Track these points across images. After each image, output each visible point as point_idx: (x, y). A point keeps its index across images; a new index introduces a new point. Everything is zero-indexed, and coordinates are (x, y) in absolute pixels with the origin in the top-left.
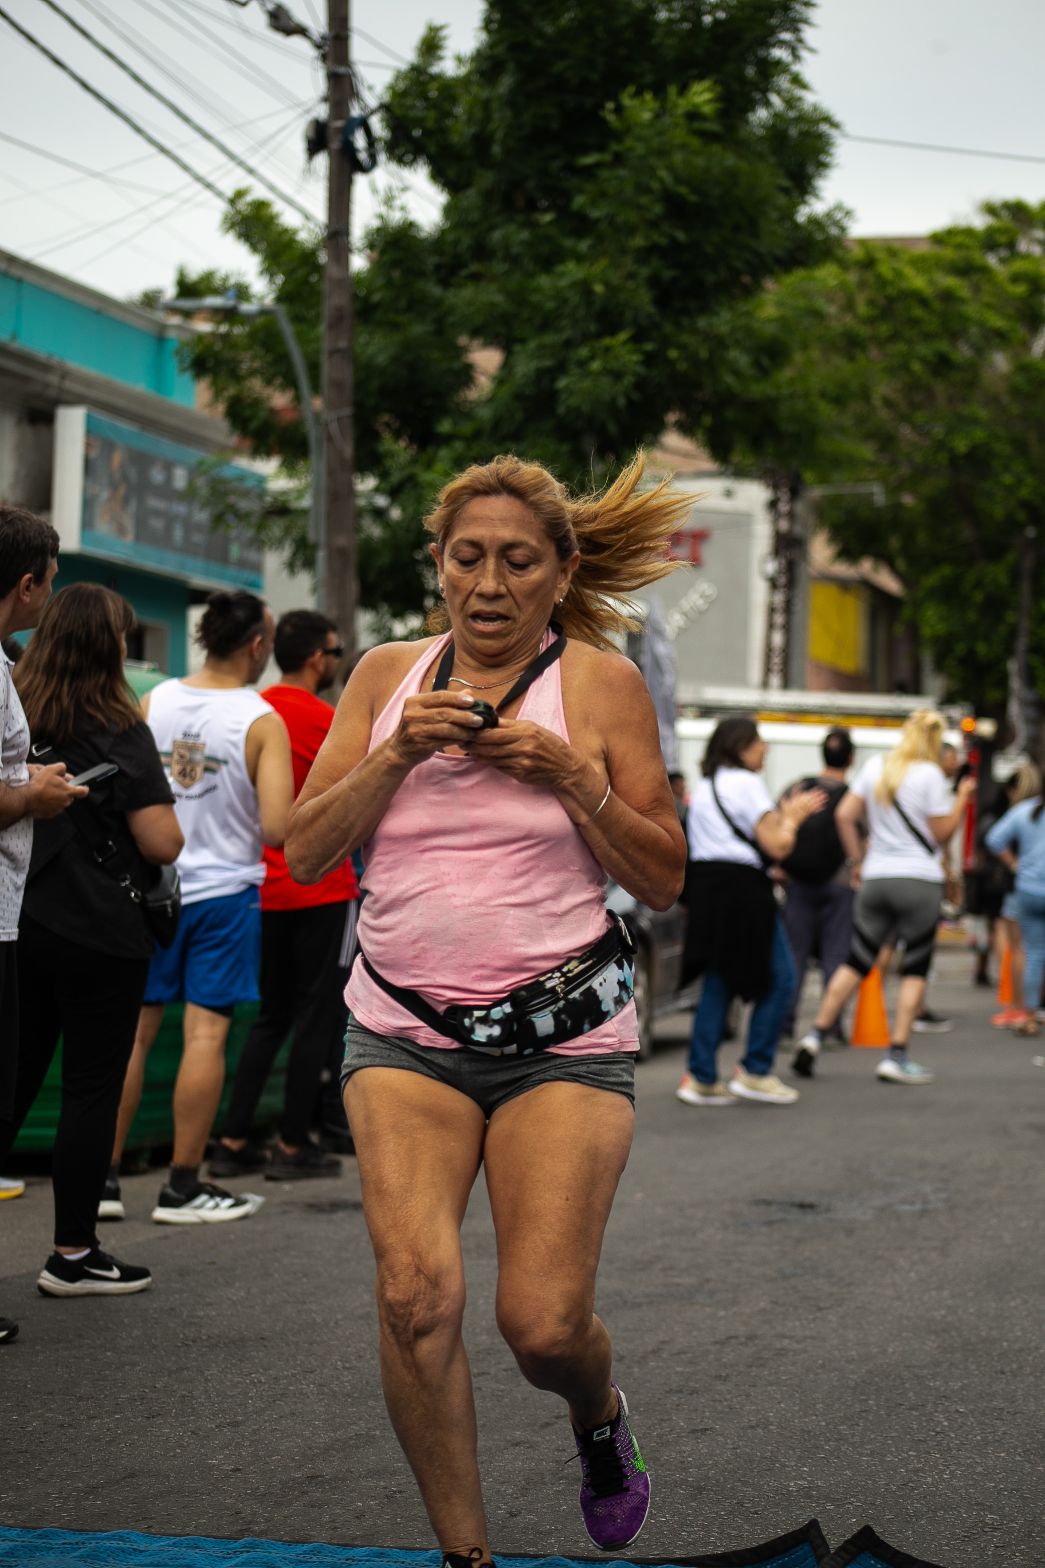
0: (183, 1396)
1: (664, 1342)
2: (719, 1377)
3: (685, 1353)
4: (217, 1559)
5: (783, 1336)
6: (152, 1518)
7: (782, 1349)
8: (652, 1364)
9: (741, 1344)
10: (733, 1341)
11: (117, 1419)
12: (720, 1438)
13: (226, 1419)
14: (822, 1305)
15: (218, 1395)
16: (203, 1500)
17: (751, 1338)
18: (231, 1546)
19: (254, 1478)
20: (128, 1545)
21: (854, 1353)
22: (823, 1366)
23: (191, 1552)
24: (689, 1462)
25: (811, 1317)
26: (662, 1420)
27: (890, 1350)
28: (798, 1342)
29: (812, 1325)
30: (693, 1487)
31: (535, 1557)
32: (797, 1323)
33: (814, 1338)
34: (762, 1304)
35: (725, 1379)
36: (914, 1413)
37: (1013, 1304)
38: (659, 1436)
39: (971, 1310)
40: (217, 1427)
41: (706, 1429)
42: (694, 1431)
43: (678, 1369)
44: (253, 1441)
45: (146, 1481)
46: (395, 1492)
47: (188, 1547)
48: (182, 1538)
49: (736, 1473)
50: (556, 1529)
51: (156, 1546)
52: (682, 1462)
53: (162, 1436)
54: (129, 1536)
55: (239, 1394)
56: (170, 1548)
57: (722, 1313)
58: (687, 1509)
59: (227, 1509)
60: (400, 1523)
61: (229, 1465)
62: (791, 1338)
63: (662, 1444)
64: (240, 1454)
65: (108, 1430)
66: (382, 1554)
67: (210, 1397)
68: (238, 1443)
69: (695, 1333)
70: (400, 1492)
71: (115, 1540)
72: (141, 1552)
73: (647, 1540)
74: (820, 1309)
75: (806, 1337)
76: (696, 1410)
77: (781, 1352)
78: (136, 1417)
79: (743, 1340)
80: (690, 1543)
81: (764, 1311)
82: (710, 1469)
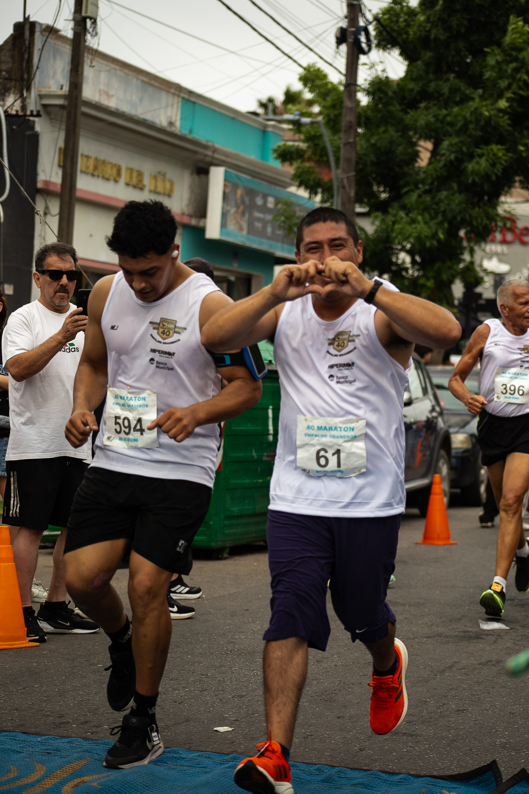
0: (220, 680)
1: (455, 663)
3: (464, 669)
4: (218, 764)
6: (192, 743)
9: (493, 665)
10: (489, 663)
11: (187, 691)
12: (470, 715)
13: (237, 693)
15: (236, 681)
16: (218, 735)
18: (225, 758)
19: (243, 725)
20: (178, 755)
23: (206, 761)
24: (452, 727)
26: (444, 704)
30: (450, 740)
31: (366, 770)
38: (441, 712)
40: (232, 697)
41: (464, 710)
42: (458, 711)
43: (459, 677)
44: (247, 706)
45: (193, 724)
46: (308, 735)
47: (206, 757)
48: (203, 753)
49: (473, 733)
50: (380, 759)
51: (191, 755)
52: (448, 727)
53: (206, 701)
54: (178, 751)
55: (246, 681)
56: (197, 758)
57: (488, 648)
58: (445, 751)
59: (228, 740)
60: (307, 752)
61: (234, 717)
63: (441, 716)
64: (240, 712)
65: (181, 697)
66: (294, 765)
67: (232, 682)
68: (240, 706)
69: (472, 658)
70: (311, 736)
71: (172, 753)
72: (184, 758)
73: (421, 766)
76: (462, 700)
78: (195, 691)
80: (442, 769)
82: (461, 731)
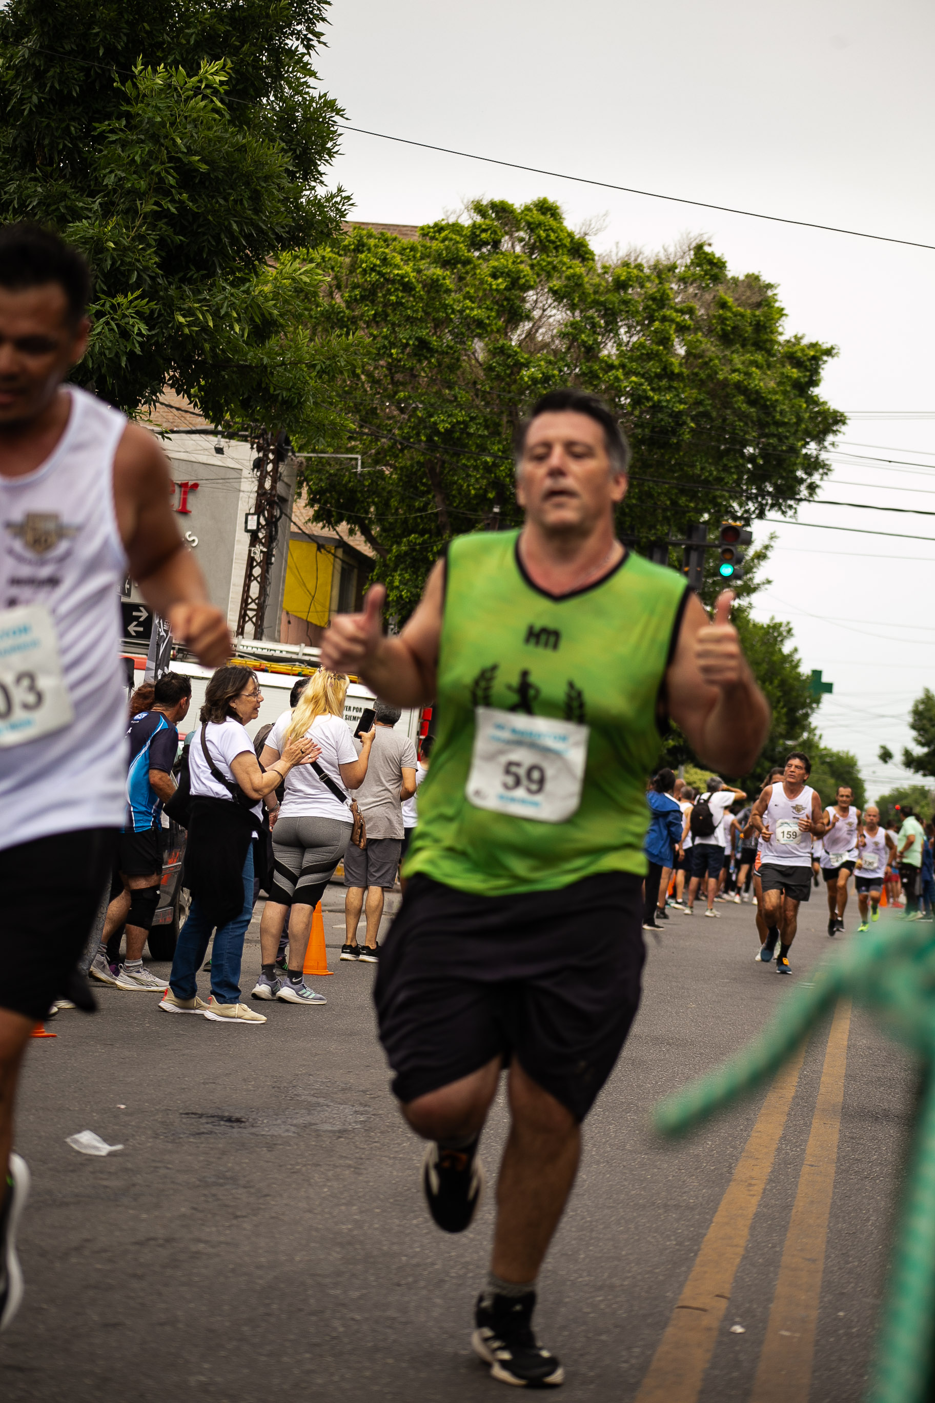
1: (87, 1240)
2: (135, 1276)
3: (105, 1251)
5: (199, 1240)
7: (198, 1252)
8: (74, 1260)
9: (160, 1246)
10: (152, 1243)
14: (239, 1213)
17: (169, 1240)
21: (263, 1260)
22: (233, 1271)
25: (227, 1224)
27: (297, 1258)
28: (213, 1247)
29: (228, 1232)
32: (214, 1229)
33: (227, 1244)
34: (183, 1209)
35: (141, 1277)
36: (314, 1318)
37: (415, 1222)
39: (377, 1226)
41: (117, 1324)
43: (99, 1266)
57: (144, 1216)
62: (206, 1242)
69: (117, 1233)
74: (236, 1217)
75: (221, 1243)
77: (196, 1255)
79: (161, 1242)
81: (184, 1216)
